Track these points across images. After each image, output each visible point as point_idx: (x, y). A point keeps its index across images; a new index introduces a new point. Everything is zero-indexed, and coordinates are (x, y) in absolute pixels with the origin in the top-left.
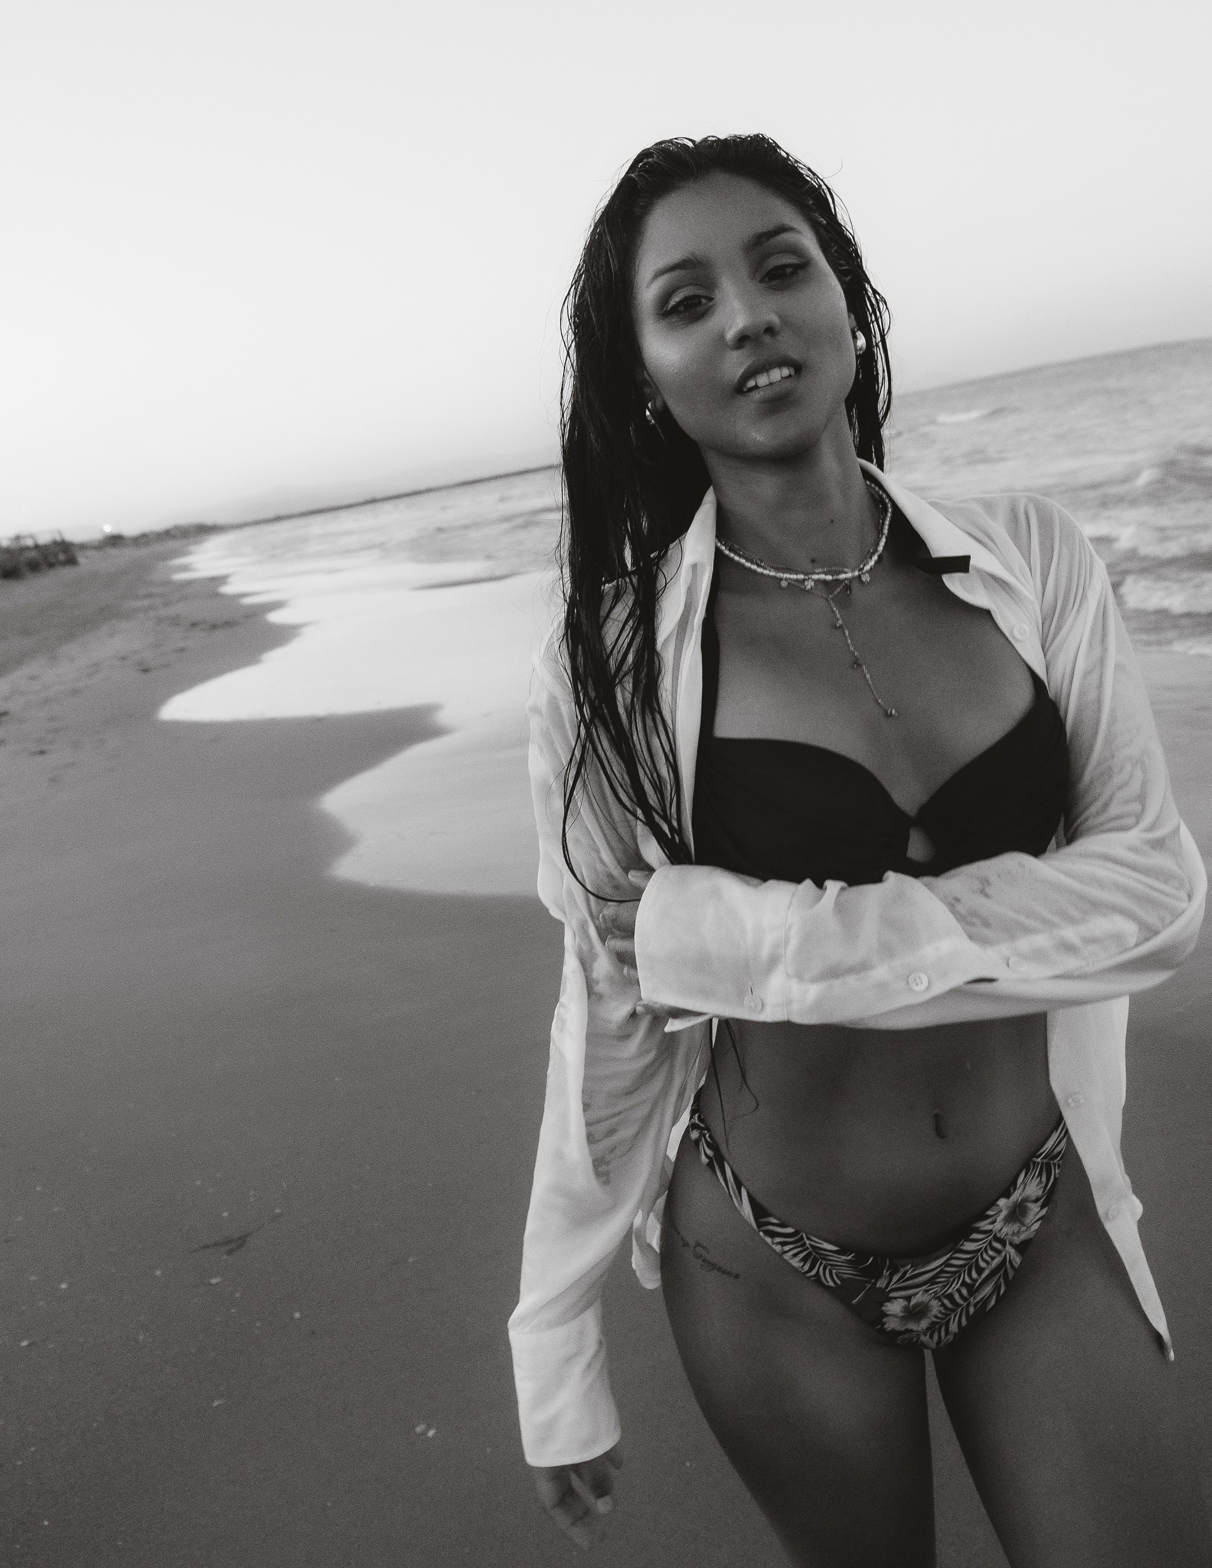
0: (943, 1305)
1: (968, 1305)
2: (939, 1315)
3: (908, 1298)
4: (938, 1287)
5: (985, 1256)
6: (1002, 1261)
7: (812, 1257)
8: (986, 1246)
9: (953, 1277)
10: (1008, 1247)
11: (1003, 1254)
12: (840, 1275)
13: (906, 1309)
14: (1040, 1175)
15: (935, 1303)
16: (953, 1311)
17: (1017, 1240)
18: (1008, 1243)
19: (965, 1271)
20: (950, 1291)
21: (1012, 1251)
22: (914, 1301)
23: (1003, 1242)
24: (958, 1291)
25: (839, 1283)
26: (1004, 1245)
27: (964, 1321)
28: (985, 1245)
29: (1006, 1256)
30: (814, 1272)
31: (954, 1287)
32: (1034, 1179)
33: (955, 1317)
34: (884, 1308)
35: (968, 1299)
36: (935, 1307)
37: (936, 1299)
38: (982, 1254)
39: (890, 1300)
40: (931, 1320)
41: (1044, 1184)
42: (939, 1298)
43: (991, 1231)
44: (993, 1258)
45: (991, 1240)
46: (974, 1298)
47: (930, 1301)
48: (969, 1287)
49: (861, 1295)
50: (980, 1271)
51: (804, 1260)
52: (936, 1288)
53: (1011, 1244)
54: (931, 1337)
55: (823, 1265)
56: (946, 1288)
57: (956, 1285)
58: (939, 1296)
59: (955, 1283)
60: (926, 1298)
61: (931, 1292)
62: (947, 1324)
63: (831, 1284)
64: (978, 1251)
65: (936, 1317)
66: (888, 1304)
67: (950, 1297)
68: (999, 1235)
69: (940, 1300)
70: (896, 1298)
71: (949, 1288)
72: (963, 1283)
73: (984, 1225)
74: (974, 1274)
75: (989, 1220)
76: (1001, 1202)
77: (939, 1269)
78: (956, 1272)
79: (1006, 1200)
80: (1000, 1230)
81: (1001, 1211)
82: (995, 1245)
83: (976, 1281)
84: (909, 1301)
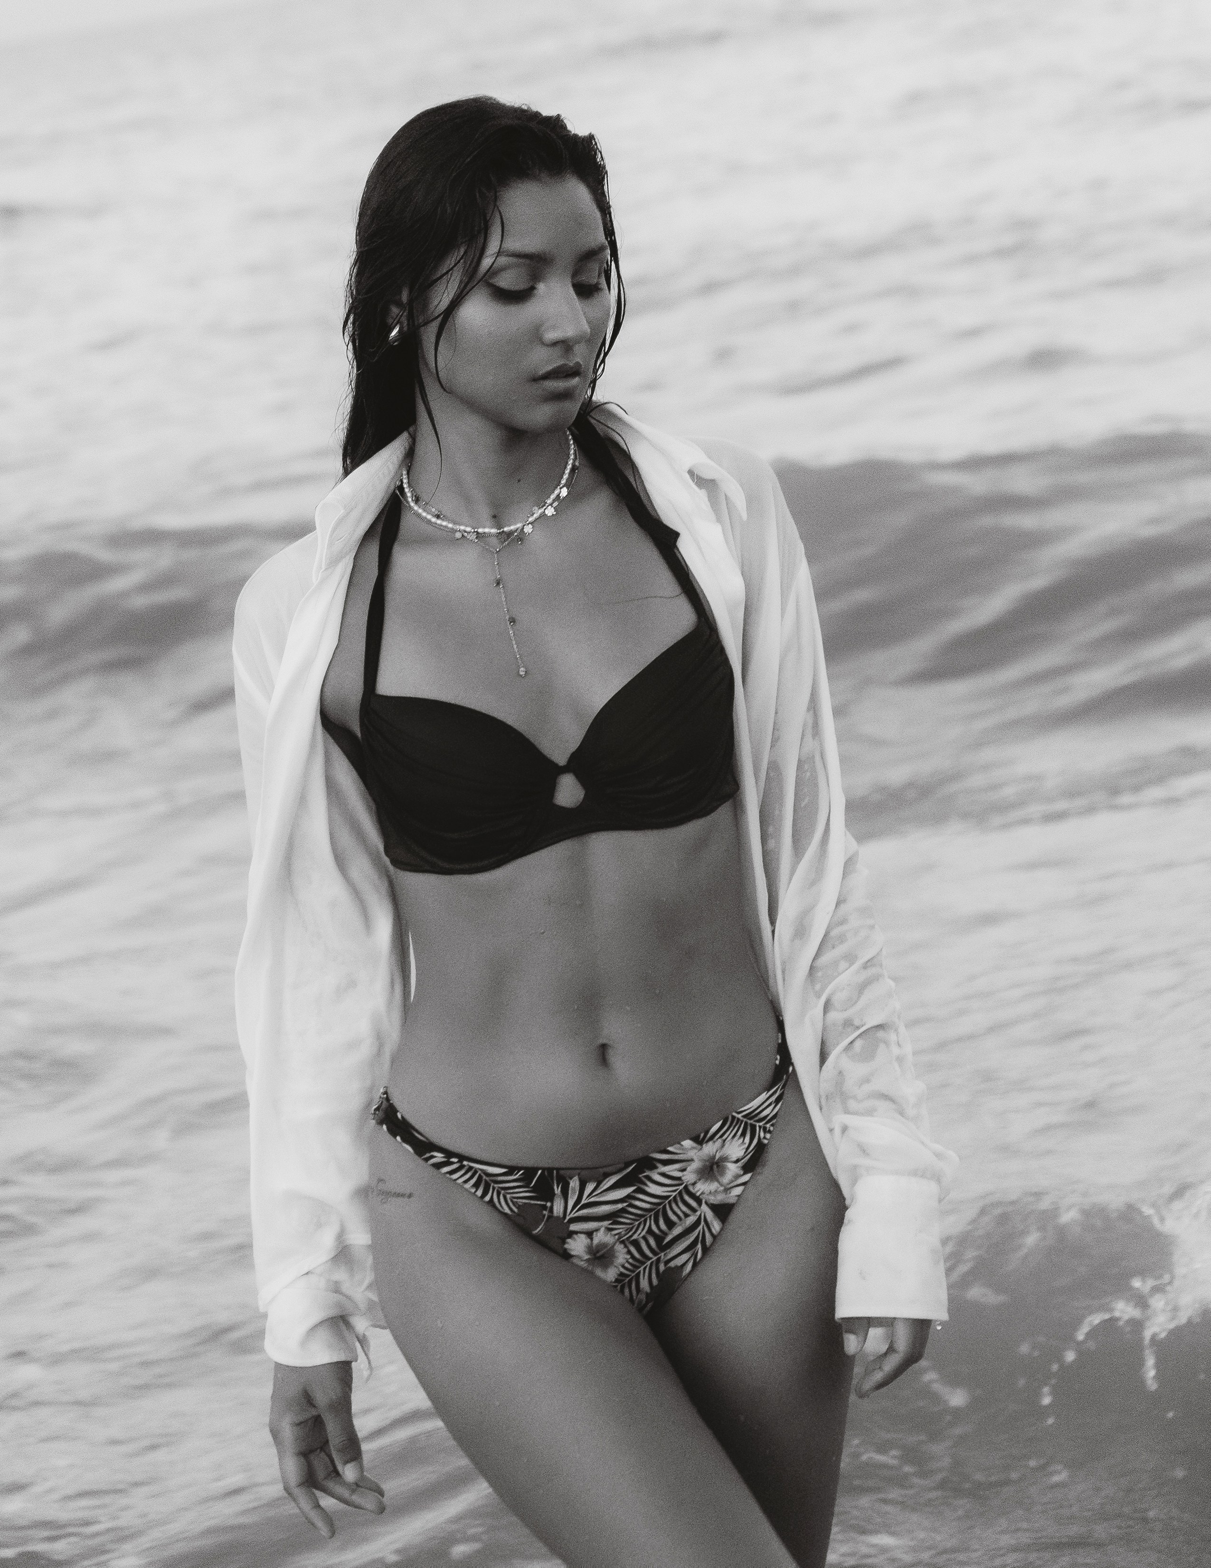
0: (629, 1252)
1: (659, 1261)
2: (627, 1265)
3: (590, 1234)
4: (623, 1228)
5: (674, 1206)
6: (696, 1221)
7: (483, 1181)
8: (676, 1195)
9: (638, 1220)
10: (704, 1207)
11: (698, 1213)
12: (515, 1200)
13: (590, 1250)
14: (743, 1134)
15: (620, 1249)
16: (641, 1263)
17: (713, 1200)
18: (703, 1202)
19: (650, 1217)
20: (635, 1237)
21: (710, 1215)
22: (596, 1241)
23: (699, 1201)
24: (644, 1238)
25: (516, 1210)
26: (700, 1204)
27: (655, 1282)
28: (674, 1194)
29: (700, 1215)
30: (487, 1198)
31: (640, 1234)
32: (736, 1138)
33: (644, 1272)
34: (566, 1246)
35: (659, 1254)
36: (621, 1256)
37: (621, 1243)
38: (670, 1203)
39: (571, 1234)
40: (619, 1270)
41: (746, 1145)
42: (623, 1242)
43: (679, 1179)
44: (687, 1216)
45: (681, 1191)
46: (665, 1254)
47: (615, 1244)
48: (659, 1239)
49: (540, 1227)
50: (671, 1225)
51: (476, 1185)
52: (620, 1229)
53: (706, 1203)
55: (496, 1190)
56: (630, 1234)
57: (642, 1232)
58: (623, 1240)
59: (640, 1229)
60: (610, 1239)
61: (616, 1232)
62: (637, 1280)
63: (507, 1210)
64: (667, 1197)
65: (623, 1266)
66: (569, 1240)
67: (636, 1243)
68: (691, 1188)
69: (626, 1246)
70: (576, 1233)
71: (635, 1233)
72: (650, 1231)
73: (670, 1169)
74: (663, 1226)
75: (677, 1166)
76: (687, 1143)
77: (620, 1206)
78: (641, 1216)
79: (695, 1145)
80: (694, 1184)
81: (692, 1160)
82: (686, 1198)
83: (666, 1234)
84: (592, 1239)
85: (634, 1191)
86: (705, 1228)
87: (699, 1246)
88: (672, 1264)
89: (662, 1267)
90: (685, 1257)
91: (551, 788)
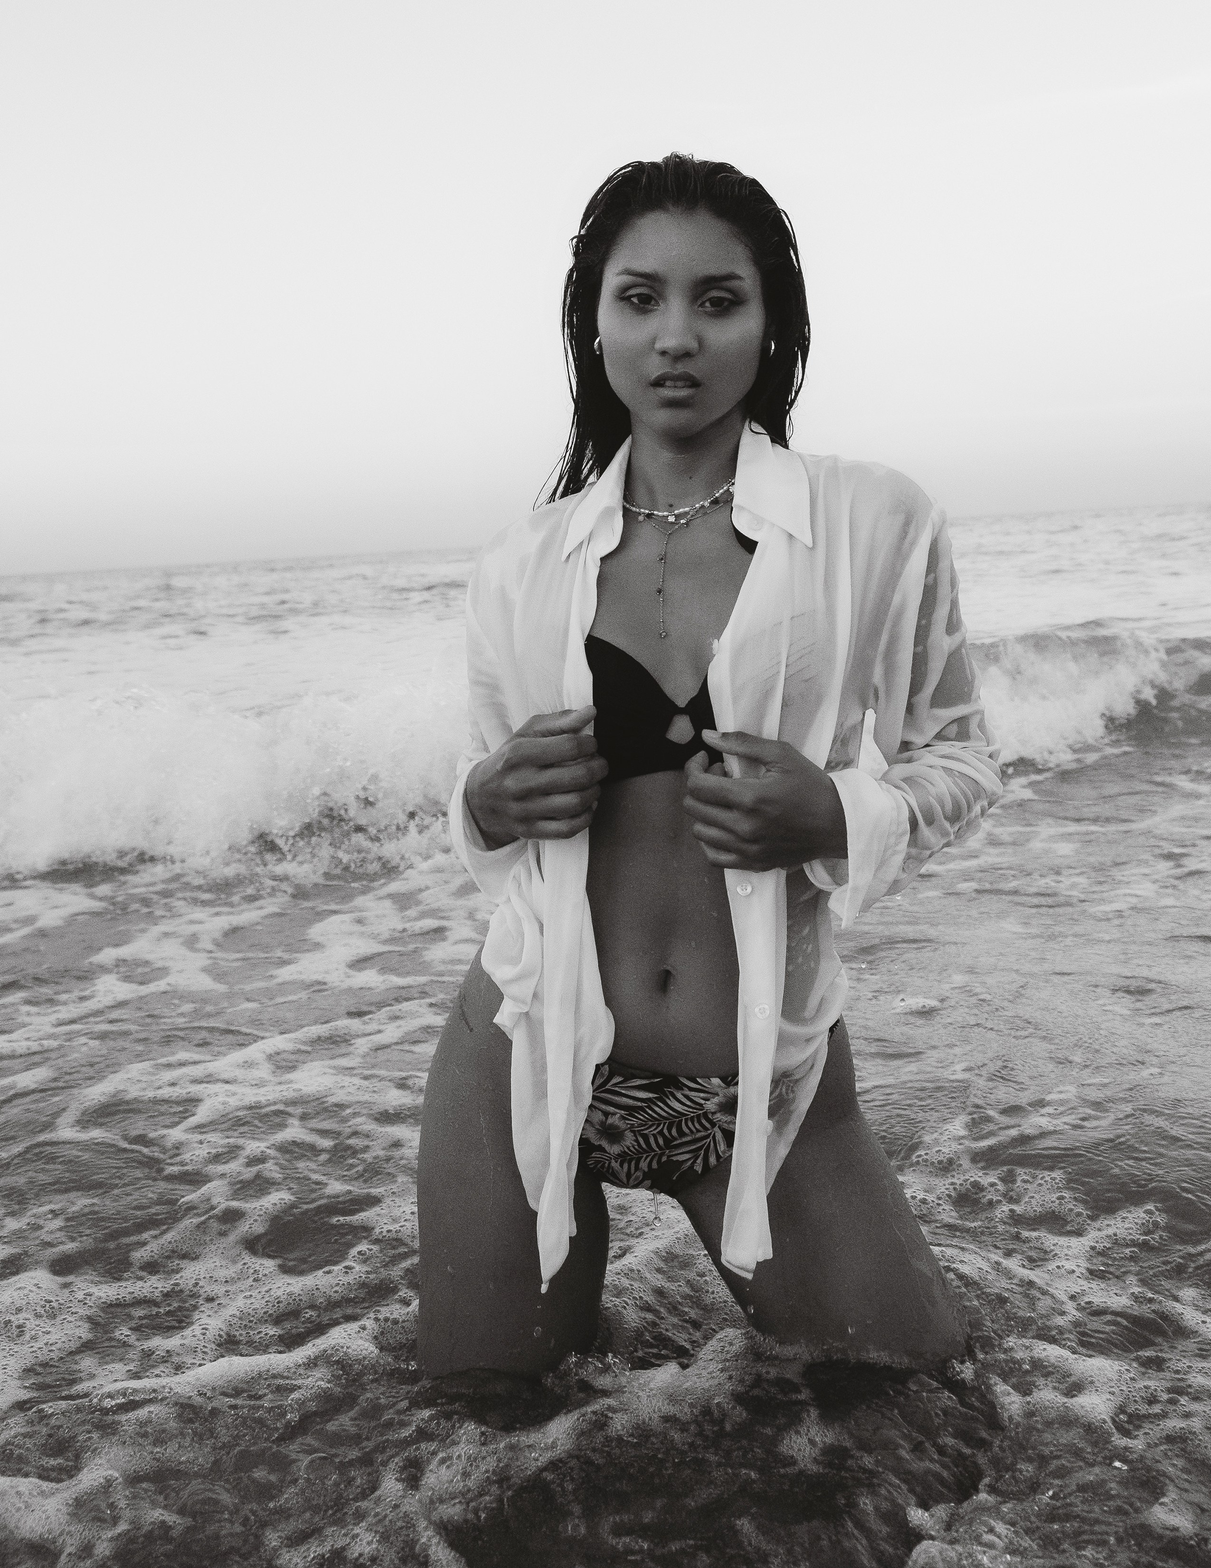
0: (637, 1141)
1: (662, 1154)
2: (632, 1149)
3: (606, 1114)
4: (636, 1122)
5: (690, 1124)
9: (653, 1121)
10: (716, 1129)
11: (709, 1131)
13: (602, 1124)
15: (629, 1135)
16: (645, 1151)
18: (717, 1126)
19: (665, 1124)
20: (646, 1132)
21: (719, 1136)
22: (610, 1120)
24: (654, 1135)
26: (713, 1126)
27: (655, 1165)
28: (693, 1115)
29: (711, 1133)
31: (652, 1131)
33: (647, 1157)
35: (664, 1150)
36: (629, 1141)
37: (632, 1131)
40: (623, 1148)
42: (634, 1132)
43: (701, 1105)
44: (698, 1131)
45: (699, 1114)
46: (669, 1151)
47: (626, 1130)
48: (668, 1140)
50: (682, 1134)
52: (634, 1121)
53: (720, 1128)
54: (621, 1165)
56: (642, 1128)
57: (654, 1131)
58: (634, 1130)
59: (653, 1128)
60: (622, 1125)
61: (630, 1122)
62: (638, 1161)
64: (686, 1114)
65: (628, 1148)
67: (646, 1138)
68: (709, 1115)
69: (635, 1136)
70: (595, 1108)
71: (647, 1129)
72: (661, 1133)
73: (697, 1096)
74: (674, 1132)
75: (702, 1095)
76: (716, 1081)
77: (639, 1104)
78: (656, 1119)
79: (723, 1085)
80: (714, 1113)
81: (717, 1094)
82: (704, 1121)
83: (675, 1139)
84: (607, 1119)
85: (655, 1098)
86: (712, 1143)
87: (702, 1152)
88: (674, 1158)
89: (664, 1159)
90: (687, 1156)
91: (667, 724)
